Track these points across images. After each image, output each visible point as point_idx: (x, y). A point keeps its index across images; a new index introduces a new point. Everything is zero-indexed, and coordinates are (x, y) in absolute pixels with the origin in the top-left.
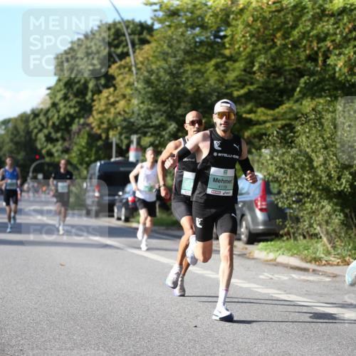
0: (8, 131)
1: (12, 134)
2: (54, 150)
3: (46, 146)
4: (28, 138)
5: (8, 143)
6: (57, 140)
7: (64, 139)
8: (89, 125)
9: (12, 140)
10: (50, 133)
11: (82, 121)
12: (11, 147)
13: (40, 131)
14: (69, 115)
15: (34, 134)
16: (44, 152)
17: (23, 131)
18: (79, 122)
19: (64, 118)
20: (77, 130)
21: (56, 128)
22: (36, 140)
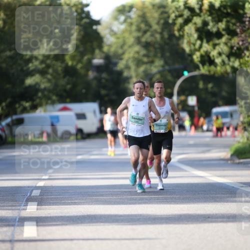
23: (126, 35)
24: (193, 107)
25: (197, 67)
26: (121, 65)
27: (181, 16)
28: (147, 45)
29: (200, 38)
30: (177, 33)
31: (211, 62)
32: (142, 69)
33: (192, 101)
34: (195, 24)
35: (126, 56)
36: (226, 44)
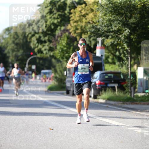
0: (11, 36)
1: (14, 37)
2: (43, 49)
3: (38, 46)
4: (25, 40)
5: (11, 44)
6: (45, 42)
7: (50, 41)
8: (68, 31)
9: (13, 42)
10: (40, 37)
11: (63, 28)
12: (13, 47)
13: (33, 35)
14: (53, 24)
15: (29, 38)
16: (36, 50)
17: (22, 36)
18: (60, 29)
19: (50, 27)
20: (60, 35)
21: (45, 34)
22: (30, 42)
23: (9, 40)
24: (34, 70)
25: (36, 54)
26: (6, 51)
27: (30, 33)
28: (17, 44)
29: (38, 42)
30: (28, 40)
31: (42, 52)
32: (14, 53)
33: (34, 67)
34: (36, 37)
35: (8, 48)
36: (48, 46)
